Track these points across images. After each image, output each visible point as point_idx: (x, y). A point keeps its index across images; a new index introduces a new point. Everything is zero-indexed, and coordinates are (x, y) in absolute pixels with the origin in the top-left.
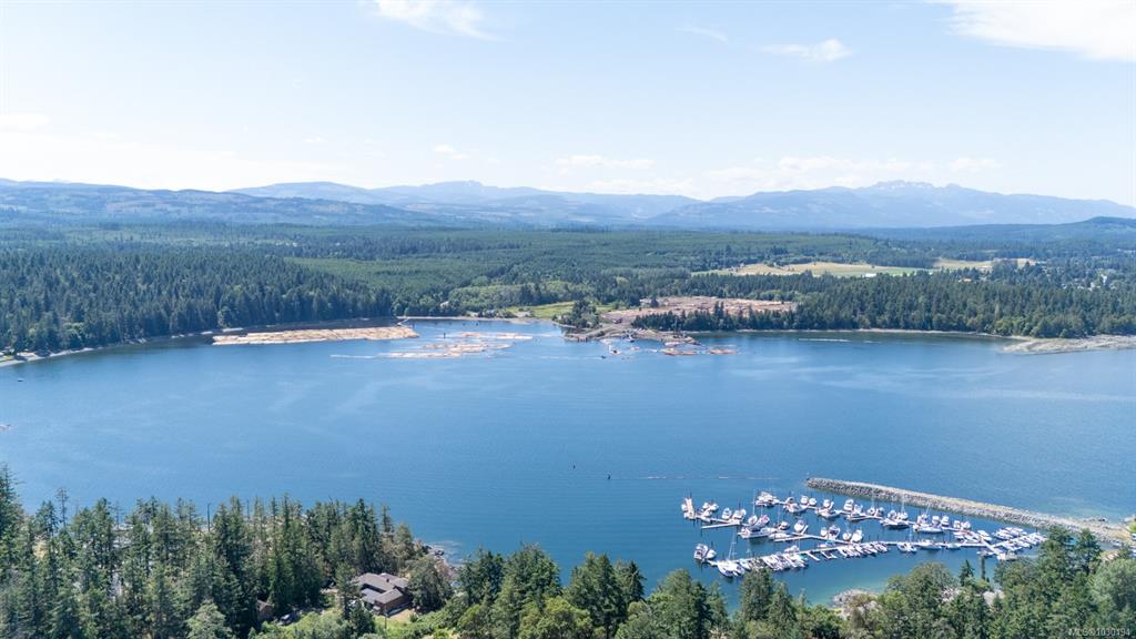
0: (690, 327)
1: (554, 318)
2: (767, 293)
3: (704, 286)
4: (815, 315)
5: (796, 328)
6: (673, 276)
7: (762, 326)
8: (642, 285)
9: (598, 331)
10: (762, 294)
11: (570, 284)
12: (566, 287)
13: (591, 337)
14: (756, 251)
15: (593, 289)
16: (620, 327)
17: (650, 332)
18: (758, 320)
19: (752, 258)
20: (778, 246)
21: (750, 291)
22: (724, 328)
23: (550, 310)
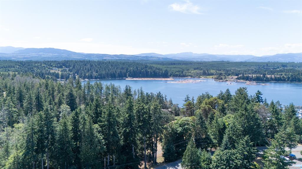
0: (254, 80)
1: (213, 78)
2: (280, 73)
3: (259, 72)
5: (290, 81)
6: (249, 70)
9: (226, 80)
11: (217, 71)
13: (223, 81)
14: (276, 66)
15: (224, 72)
16: (233, 79)
17: (242, 81)
18: (277, 79)
22: (266, 81)
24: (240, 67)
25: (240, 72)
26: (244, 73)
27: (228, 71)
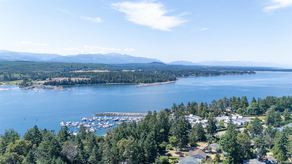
0: (61, 84)
1: (17, 84)
2: (83, 76)
3: (65, 75)
4: (95, 80)
5: (91, 84)
6: (56, 73)
7: (82, 84)
8: (46, 75)
9: (32, 86)
10: (81, 76)
11: (22, 75)
12: (20, 76)
13: (30, 88)
14: (79, 67)
15: (30, 76)
16: (40, 85)
17: (49, 86)
18: (81, 82)
19: (78, 69)
20: (85, 66)
21: (78, 76)
22: (71, 84)
23: (15, 82)
24: (46, 69)
25: (47, 75)
26: (52, 76)
27: (34, 74)
